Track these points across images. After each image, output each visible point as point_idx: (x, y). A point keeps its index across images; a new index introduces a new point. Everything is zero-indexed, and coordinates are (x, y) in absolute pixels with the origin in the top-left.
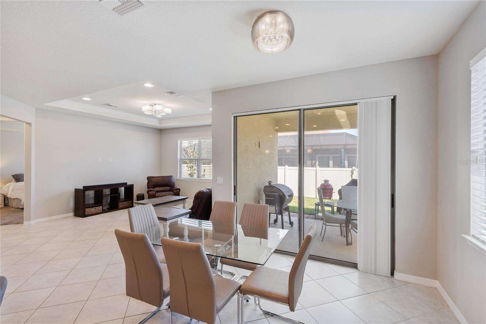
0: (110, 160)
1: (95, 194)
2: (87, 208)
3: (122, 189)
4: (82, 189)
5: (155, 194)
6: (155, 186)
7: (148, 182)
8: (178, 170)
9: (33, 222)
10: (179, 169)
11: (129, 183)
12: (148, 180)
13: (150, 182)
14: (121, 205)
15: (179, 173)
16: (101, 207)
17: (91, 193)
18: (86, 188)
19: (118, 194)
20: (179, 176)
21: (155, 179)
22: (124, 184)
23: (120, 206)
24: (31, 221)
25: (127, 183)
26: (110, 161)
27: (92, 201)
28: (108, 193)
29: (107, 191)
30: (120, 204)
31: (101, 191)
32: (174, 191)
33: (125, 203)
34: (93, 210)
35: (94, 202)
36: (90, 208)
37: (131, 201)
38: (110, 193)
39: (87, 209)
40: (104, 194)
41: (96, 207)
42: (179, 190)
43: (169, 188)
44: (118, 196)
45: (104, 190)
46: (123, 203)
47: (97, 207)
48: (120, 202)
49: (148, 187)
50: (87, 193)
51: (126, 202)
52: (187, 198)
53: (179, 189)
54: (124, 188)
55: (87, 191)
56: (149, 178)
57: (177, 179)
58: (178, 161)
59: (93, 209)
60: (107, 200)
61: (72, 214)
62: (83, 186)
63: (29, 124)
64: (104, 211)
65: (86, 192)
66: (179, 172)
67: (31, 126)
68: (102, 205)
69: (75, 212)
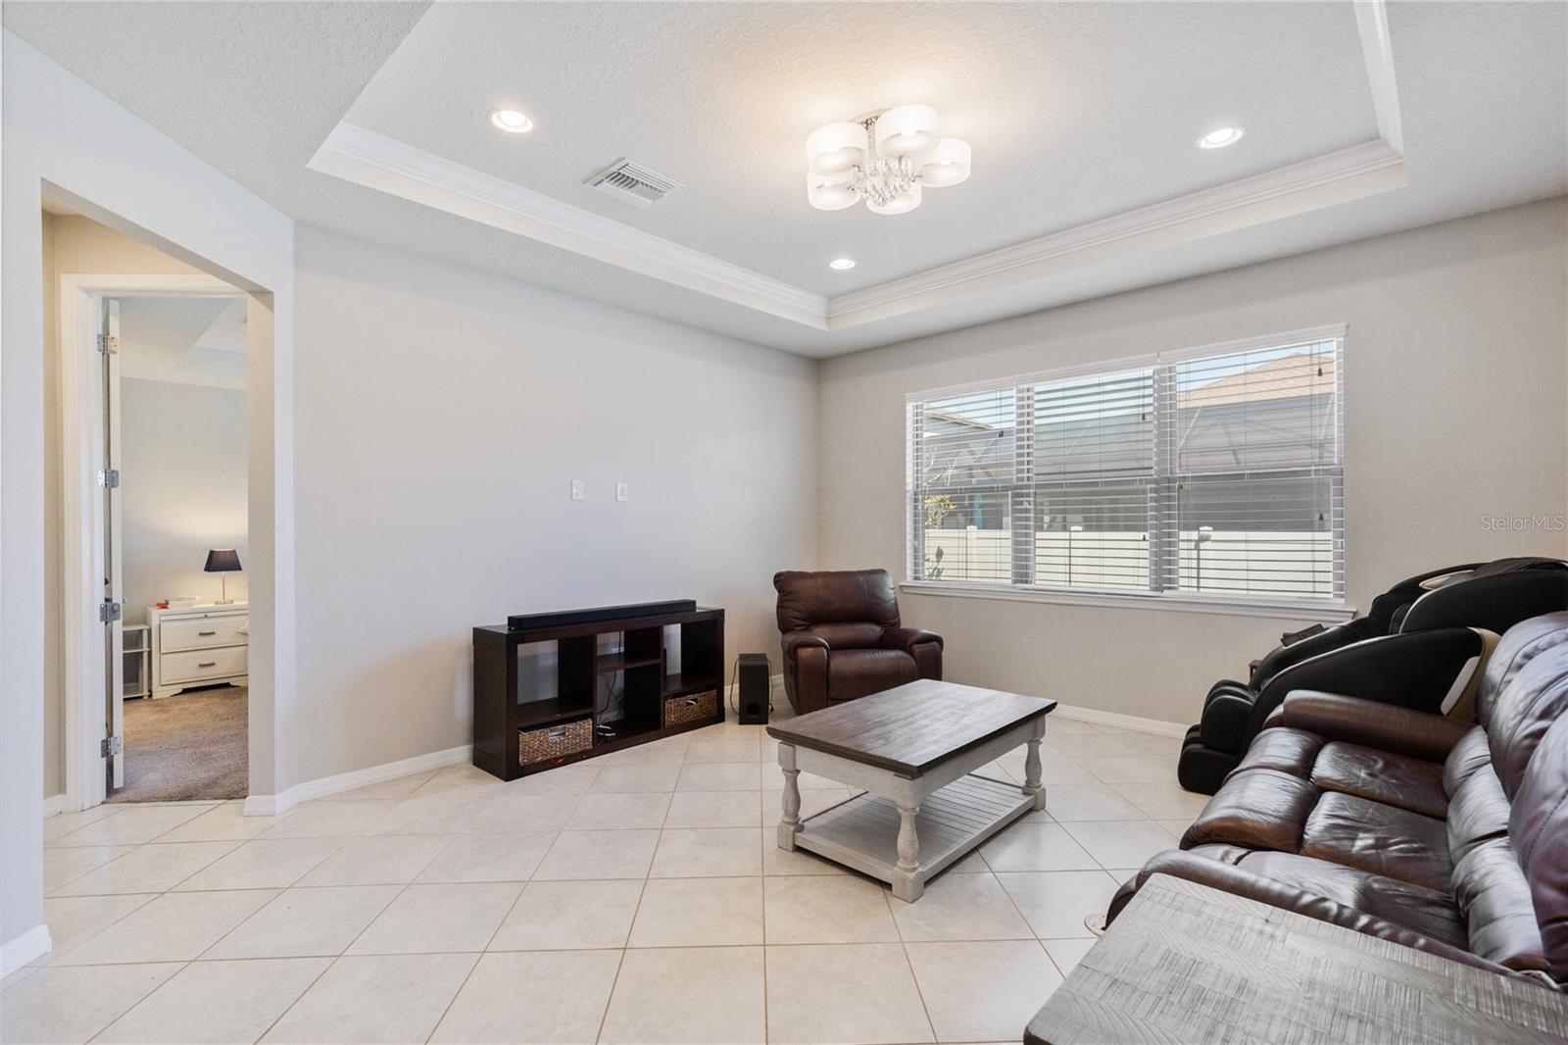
0: (622, 494)
1: (563, 654)
2: (526, 729)
3: (674, 633)
4: (506, 632)
5: (828, 663)
6: (815, 619)
7: (781, 601)
8: (909, 544)
9: (284, 800)
10: (909, 537)
11: (704, 604)
12: (779, 591)
13: (789, 597)
14: (672, 710)
15: (909, 559)
16: (588, 724)
17: (544, 652)
18: (525, 628)
19: (658, 657)
20: (909, 573)
21: (809, 583)
22: (681, 610)
23: (671, 718)
24: (277, 797)
25: (695, 602)
26: (619, 498)
27: (548, 691)
28: (615, 650)
29: (612, 643)
30: (670, 705)
31: (590, 643)
32: (917, 648)
33: (689, 699)
34: (553, 738)
35: (556, 696)
36: (537, 732)
37: (714, 692)
38: (622, 649)
39: (524, 737)
40: (600, 653)
41: (567, 726)
42: (935, 643)
43: (874, 630)
44: (658, 665)
45: (599, 636)
46: (682, 701)
47: (570, 726)
48: (666, 698)
49: (785, 626)
50: (523, 650)
51: (696, 696)
52: (1053, 706)
53: (938, 640)
54: (679, 625)
55: (523, 642)
56: (782, 581)
57: (901, 586)
58: (908, 501)
59: (553, 735)
60: (611, 684)
61: (462, 753)
62: (509, 618)
63: (262, 294)
64: (602, 745)
65: (520, 647)
66: (909, 551)
67: (271, 307)
68: (590, 716)
69: (475, 742)
